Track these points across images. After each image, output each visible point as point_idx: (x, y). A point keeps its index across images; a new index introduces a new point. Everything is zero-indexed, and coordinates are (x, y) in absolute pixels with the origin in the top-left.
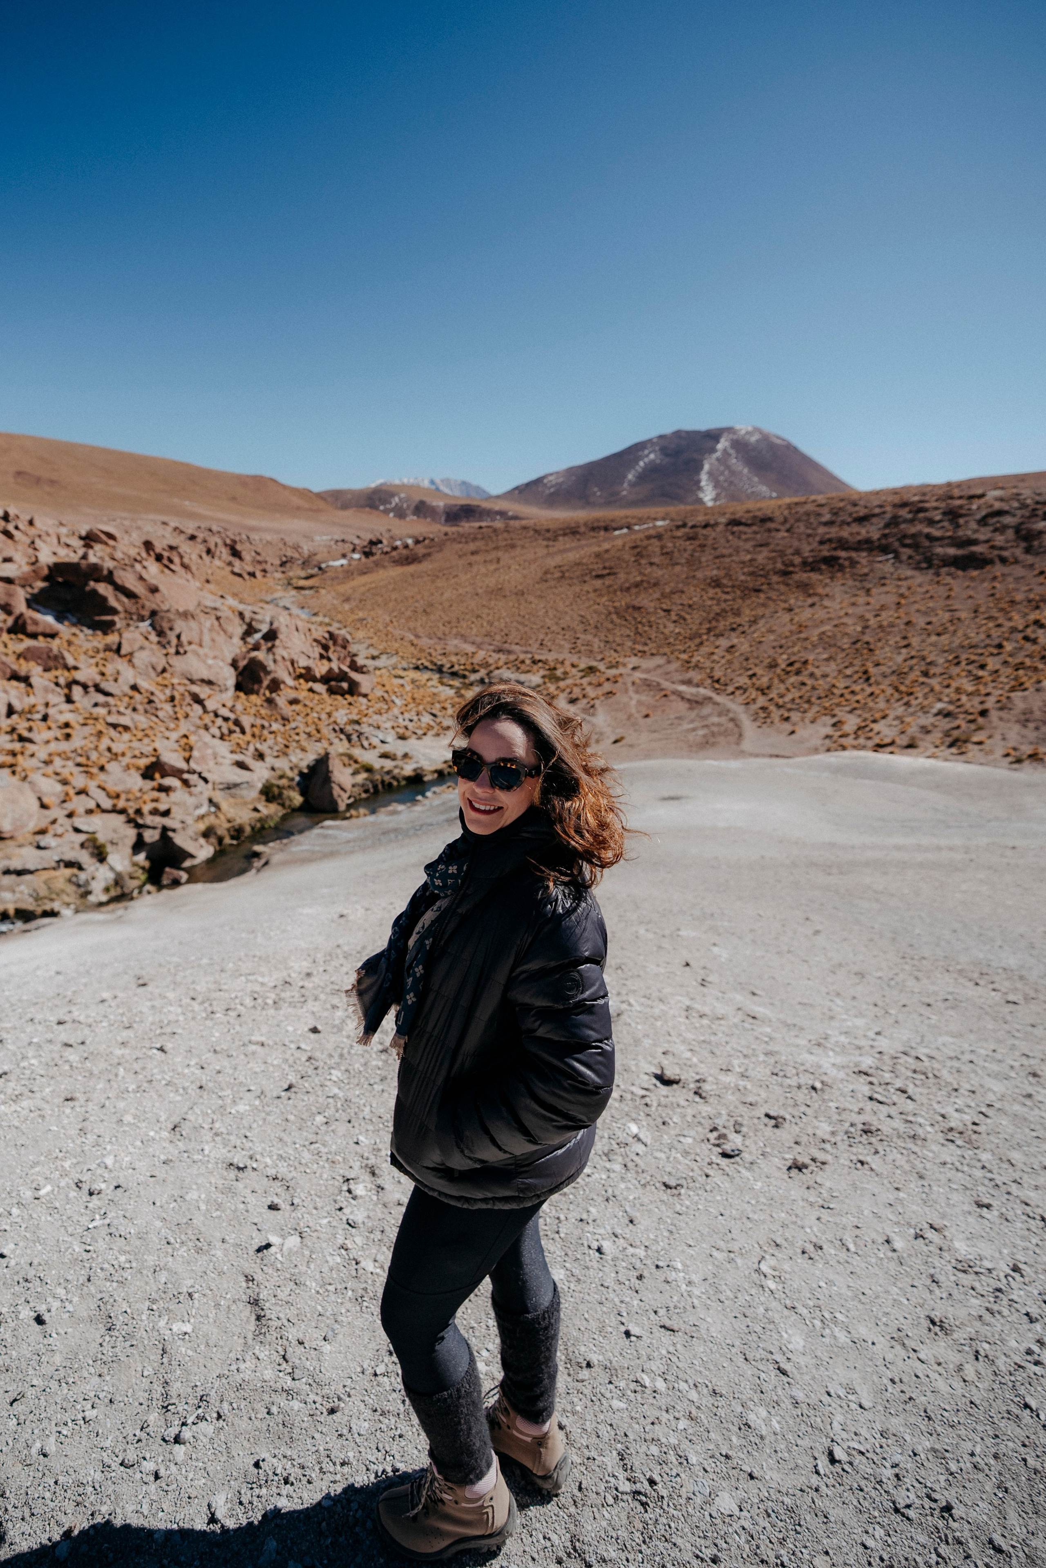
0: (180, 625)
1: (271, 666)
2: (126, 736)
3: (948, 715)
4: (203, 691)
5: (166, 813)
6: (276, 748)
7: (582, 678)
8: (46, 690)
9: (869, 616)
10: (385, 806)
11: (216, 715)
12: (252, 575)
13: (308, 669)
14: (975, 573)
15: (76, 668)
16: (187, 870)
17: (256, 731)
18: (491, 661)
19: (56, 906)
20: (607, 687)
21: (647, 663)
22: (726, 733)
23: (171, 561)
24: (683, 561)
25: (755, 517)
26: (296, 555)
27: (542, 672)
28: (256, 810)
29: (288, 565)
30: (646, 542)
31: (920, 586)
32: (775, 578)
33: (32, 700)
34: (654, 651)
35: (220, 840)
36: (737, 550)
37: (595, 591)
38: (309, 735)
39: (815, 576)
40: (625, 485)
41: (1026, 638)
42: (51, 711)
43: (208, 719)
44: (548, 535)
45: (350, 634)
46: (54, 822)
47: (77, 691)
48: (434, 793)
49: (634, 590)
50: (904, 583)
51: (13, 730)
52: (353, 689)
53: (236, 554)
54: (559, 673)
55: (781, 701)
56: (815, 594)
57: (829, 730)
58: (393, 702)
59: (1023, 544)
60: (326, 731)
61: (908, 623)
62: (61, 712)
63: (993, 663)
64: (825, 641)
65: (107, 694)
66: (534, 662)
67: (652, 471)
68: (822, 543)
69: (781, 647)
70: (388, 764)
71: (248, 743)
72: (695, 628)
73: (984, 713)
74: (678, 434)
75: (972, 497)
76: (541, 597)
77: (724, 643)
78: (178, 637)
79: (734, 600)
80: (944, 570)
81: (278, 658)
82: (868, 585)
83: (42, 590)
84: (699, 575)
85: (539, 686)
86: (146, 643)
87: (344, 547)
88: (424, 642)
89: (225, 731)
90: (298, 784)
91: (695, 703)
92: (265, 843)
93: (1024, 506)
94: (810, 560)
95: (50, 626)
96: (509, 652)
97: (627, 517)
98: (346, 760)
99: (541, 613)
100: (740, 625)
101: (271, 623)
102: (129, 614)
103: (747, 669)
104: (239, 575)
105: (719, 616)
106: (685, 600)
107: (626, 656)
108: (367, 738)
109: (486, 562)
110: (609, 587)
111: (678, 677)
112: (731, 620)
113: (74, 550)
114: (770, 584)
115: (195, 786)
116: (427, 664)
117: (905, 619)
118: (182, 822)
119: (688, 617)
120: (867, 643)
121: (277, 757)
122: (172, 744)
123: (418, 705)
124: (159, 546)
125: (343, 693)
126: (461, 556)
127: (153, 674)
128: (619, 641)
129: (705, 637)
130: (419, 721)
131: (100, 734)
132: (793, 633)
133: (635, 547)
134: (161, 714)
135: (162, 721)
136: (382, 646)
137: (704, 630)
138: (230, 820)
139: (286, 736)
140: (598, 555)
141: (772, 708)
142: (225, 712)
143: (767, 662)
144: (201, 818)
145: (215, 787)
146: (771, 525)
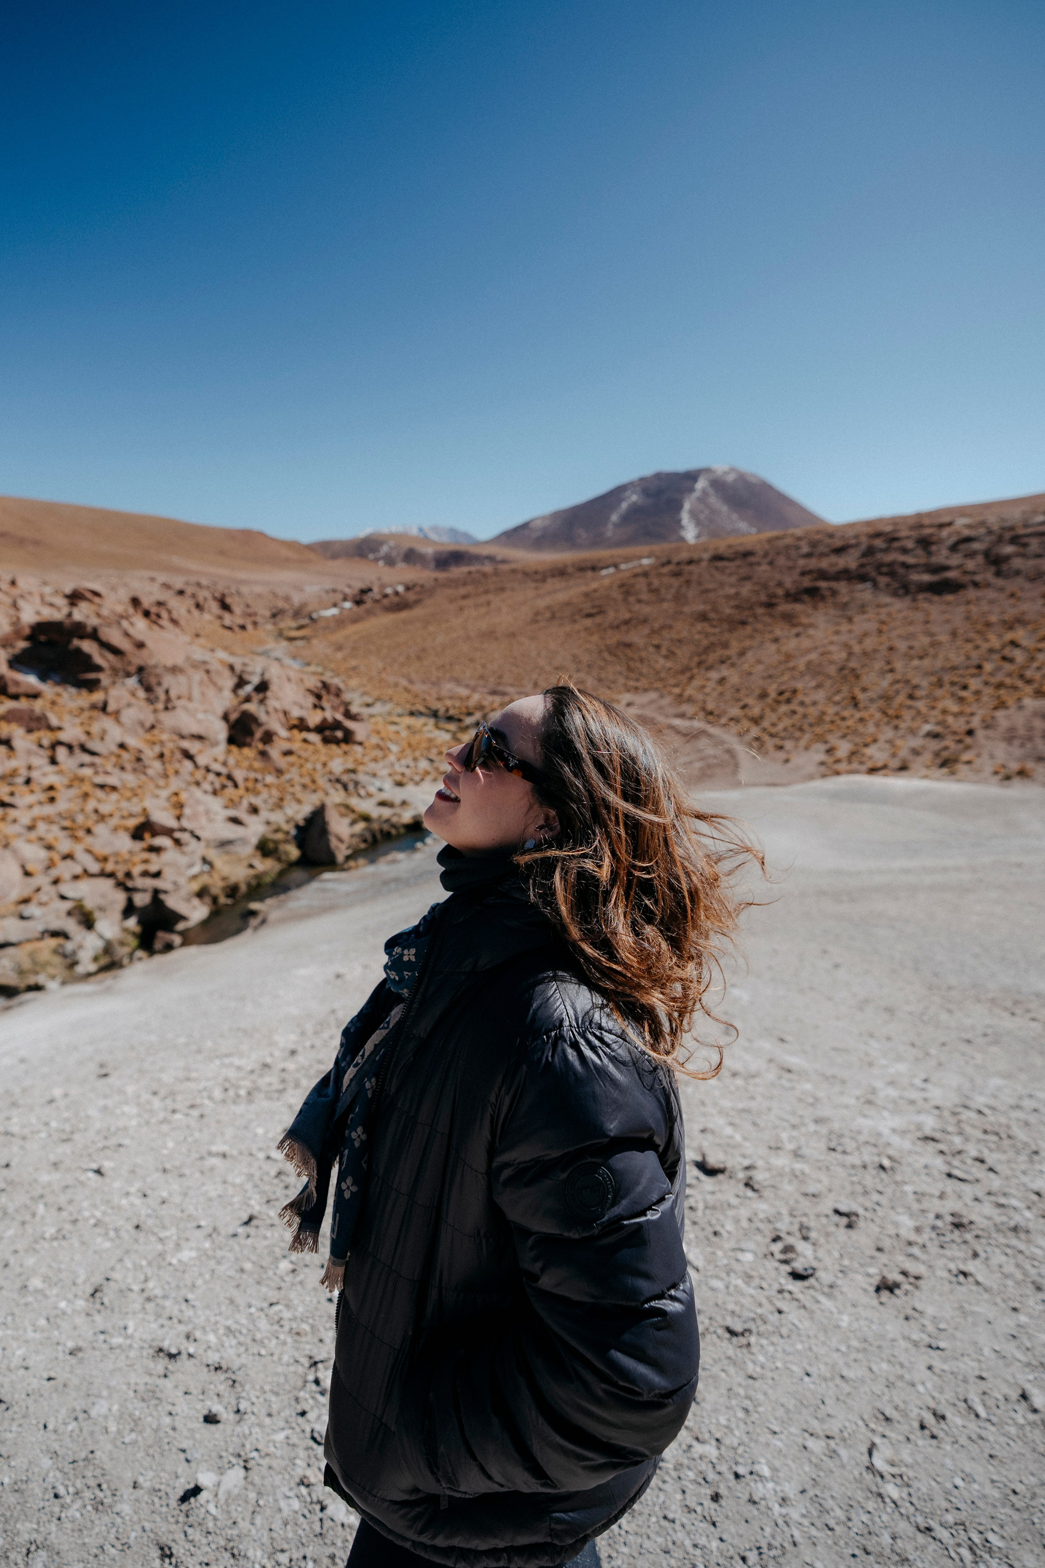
0: (168, 681)
1: (262, 717)
2: (114, 796)
3: (935, 736)
4: (193, 747)
5: (157, 875)
6: (271, 801)
8: (29, 753)
9: (853, 643)
10: (386, 854)
11: (208, 770)
12: (243, 627)
13: (301, 720)
14: (950, 598)
15: (60, 729)
16: (182, 933)
17: (250, 785)
18: (485, 703)
19: (41, 979)
21: (641, 699)
22: (721, 765)
23: (159, 616)
24: (669, 597)
25: (736, 553)
26: (287, 606)
28: (251, 866)
29: (279, 617)
30: (632, 581)
31: (900, 611)
32: (760, 611)
33: (13, 764)
34: (647, 686)
35: (215, 900)
36: (722, 585)
37: (586, 629)
38: (304, 786)
39: (798, 607)
40: (610, 527)
41: (1004, 658)
42: (35, 774)
43: (199, 775)
44: (538, 577)
45: (343, 681)
46: (38, 890)
47: (61, 753)
49: (623, 628)
50: (883, 611)
52: (348, 738)
53: (225, 607)
55: (773, 730)
56: (800, 625)
57: (822, 757)
58: (389, 749)
59: (993, 569)
60: (322, 782)
61: (891, 649)
62: (44, 775)
63: (975, 684)
64: (813, 669)
65: (93, 753)
67: (635, 512)
68: (803, 574)
69: (771, 676)
70: (386, 812)
71: (241, 797)
72: (685, 661)
73: (970, 733)
74: (658, 476)
75: (941, 526)
76: (532, 638)
77: (714, 675)
78: (167, 692)
79: (721, 632)
80: (921, 596)
81: (271, 710)
82: (849, 613)
83: (25, 651)
84: (687, 609)
86: (133, 700)
87: (335, 597)
89: (218, 786)
90: (295, 837)
91: (690, 736)
92: (261, 899)
93: (990, 532)
94: (793, 591)
95: (31, 687)
97: (612, 556)
98: (343, 810)
99: (534, 654)
100: (729, 658)
101: (263, 674)
102: (115, 671)
103: (739, 700)
104: (229, 628)
105: (708, 649)
106: (674, 635)
107: (620, 693)
108: (364, 787)
109: (476, 606)
110: (599, 625)
111: (672, 711)
112: (720, 652)
113: (59, 609)
114: (755, 616)
115: (187, 844)
116: (422, 709)
117: (887, 644)
118: (175, 883)
119: (678, 652)
120: (853, 670)
121: (272, 810)
122: (162, 803)
123: (414, 750)
124: (147, 602)
125: (337, 742)
126: (452, 600)
127: (141, 731)
128: (611, 677)
129: (695, 671)
130: (416, 767)
131: (86, 795)
132: (780, 663)
133: (622, 585)
134: (150, 772)
135: (151, 779)
136: (376, 693)
137: (693, 664)
138: (224, 879)
139: (280, 789)
140: (587, 595)
141: (766, 738)
142: (217, 767)
143: (757, 692)
144: (195, 877)
145: (208, 845)
146: (752, 559)
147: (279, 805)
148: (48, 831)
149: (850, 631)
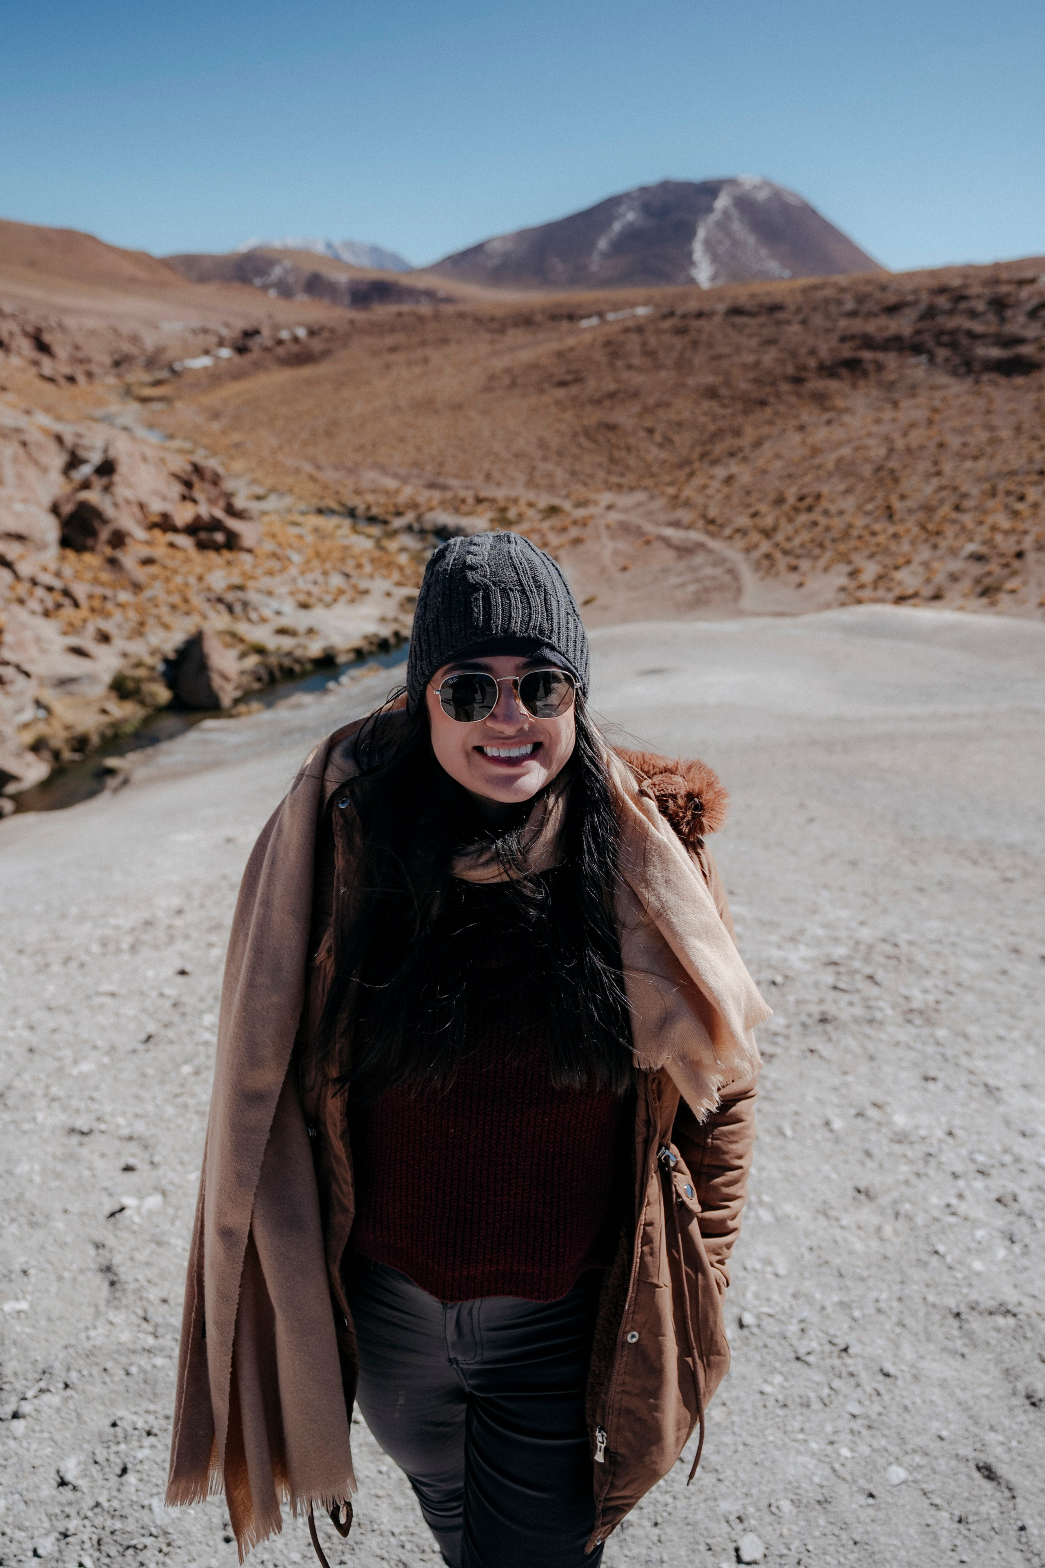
1: (109, 511)
3: (979, 558)
4: (10, 551)
6: (128, 626)
7: (542, 520)
9: (896, 436)
11: (34, 582)
12: (71, 380)
13: (165, 516)
14: (1019, 381)
16: (14, 798)
17: (97, 603)
18: (421, 500)
20: (574, 532)
21: (626, 500)
22: (721, 588)
24: (669, 362)
25: (759, 306)
26: (135, 351)
27: (490, 515)
28: (104, 712)
29: (125, 366)
30: (622, 337)
31: (958, 396)
32: (785, 387)
34: (634, 483)
35: (56, 755)
36: (738, 349)
37: (558, 403)
39: (833, 385)
40: (596, 257)
43: (22, 589)
44: (495, 325)
45: (223, 464)
48: (352, 679)
49: (607, 403)
50: (938, 395)
52: (232, 542)
53: (42, 348)
54: (512, 514)
55: (788, 546)
56: (833, 408)
57: (843, 581)
58: (289, 559)
60: (197, 601)
61: (941, 445)
63: (1033, 494)
64: (844, 469)
66: (479, 501)
67: (631, 237)
68: (843, 339)
69: (790, 476)
70: (287, 643)
71: (84, 620)
72: (685, 452)
73: (1020, 555)
74: (664, 186)
75: (1021, 282)
76: (485, 412)
77: (721, 472)
79: (733, 415)
80: (985, 377)
81: (120, 500)
82: (896, 396)
84: (691, 382)
87: (207, 340)
88: (329, 475)
89: (50, 604)
90: (164, 675)
91: (684, 551)
94: (828, 363)
96: (445, 488)
97: (596, 302)
98: (228, 639)
99: (486, 434)
100: (740, 449)
101: (106, 450)
103: (749, 506)
104: (49, 380)
105: (715, 437)
106: (671, 415)
107: (598, 491)
108: (256, 609)
109: (409, 363)
110: (575, 398)
111: (663, 517)
112: (730, 442)
114: (778, 395)
115: (12, 682)
116: (334, 505)
117: (937, 439)
119: (677, 439)
120: (892, 471)
121: (130, 638)
123: (323, 561)
125: (217, 548)
126: (375, 353)
128: (588, 470)
129: (697, 465)
130: (326, 583)
132: (804, 458)
133: (607, 344)
136: (269, 482)
137: (695, 456)
138: (67, 728)
139: (141, 609)
140: (560, 355)
141: (778, 555)
142: (47, 579)
143: (772, 496)
144: (26, 726)
145: (42, 683)
146: (780, 316)
147: (139, 630)
149: (894, 420)
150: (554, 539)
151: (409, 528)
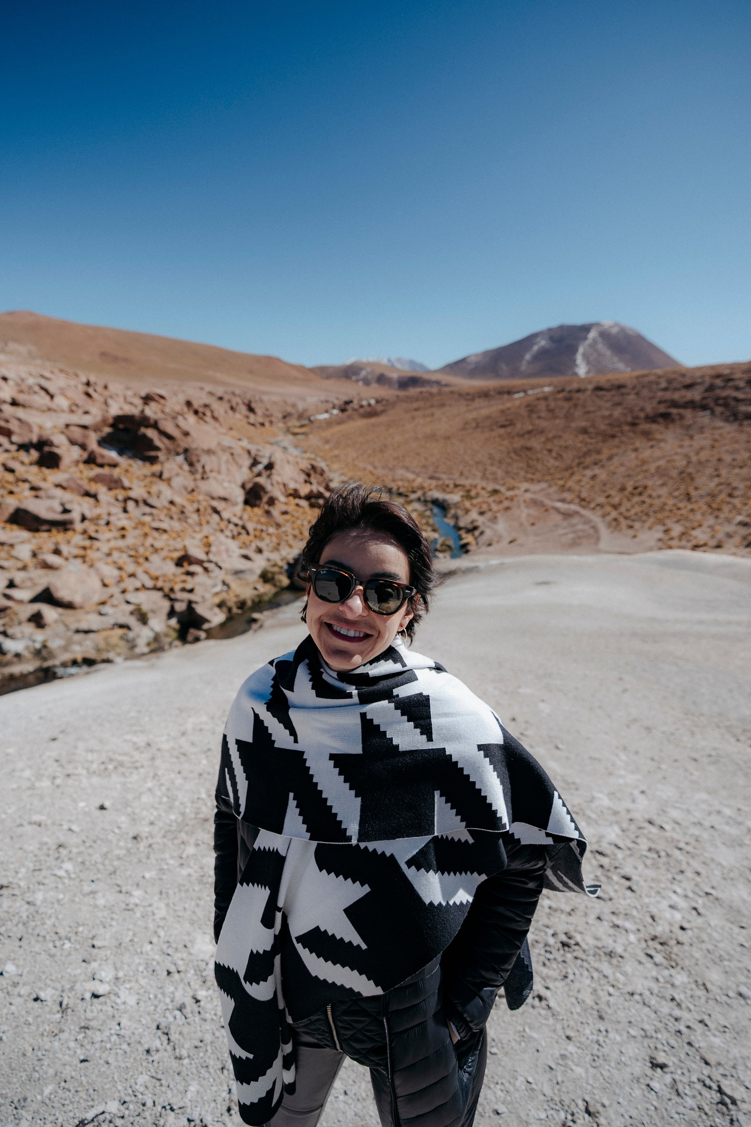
0: (205, 459)
1: (269, 487)
2: (165, 536)
3: (746, 525)
4: (220, 505)
5: (191, 591)
6: (271, 545)
7: (489, 497)
8: (109, 504)
9: (692, 454)
11: (229, 522)
12: (262, 425)
13: (296, 490)
15: (130, 489)
17: (258, 533)
18: (425, 485)
19: (111, 655)
20: (506, 503)
21: (535, 487)
22: (587, 537)
23: (204, 414)
24: (561, 415)
25: (612, 385)
26: (293, 411)
27: (461, 493)
28: (255, 589)
29: (288, 418)
30: (536, 403)
31: (729, 433)
32: (626, 428)
33: (99, 510)
34: (540, 478)
35: (230, 610)
36: (600, 408)
37: (500, 436)
38: (295, 536)
39: (654, 427)
40: (524, 363)
42: (112, 519)
43: (223, 525)
44: (469, 397)
45: (327, 466)
46: (112, 596)
47: (131, 505)
49: (527, 436)
50: (717, 432)
51: (85, 532)
53: (251, 410)
54: (473, 493)
55: (627, 514)
56: (654, 439)
57: (661, 535)
61: (720, 460)
62: (119, 519)
64: (661, 472)
65: (152, 507)
66: (456, 486)
67: (543, 353)
68: (660, 402)
69: (629, 476)
71: (251, 542)
72: (569, 462)
74: (561, 328)
76: (462, 441)
77: (589, 473)
78: (203, 467)
79: (597, 443)
80: (746, 423)
81: (274, 482)
82: (692, 432)
83: (110, 434)
84: (573, 425)
85: (458, 503)
86: (180, 471)
87: (325, 405)
88: (380, 471)
89: (235, 533)
90: (287, 571)
91: (567, 515)
94: (651, 415)
95: (112, 459)
96: (438, 479)
97: (523, 385)
99: (462, 452)
100: (601, 461)
101: (270, 458)
102: (169, 451)
103: (605, 492)
104: (253, 425)
105: (586, 454)
106: (562, 443)
107: (520, 482)
109: (424, 416)
110: (509, 434)
111: (556, 497)
112: (594, 457)
113: (136, 406)
114: (622, 432)
115: (212, 571)
117: (717, 456)
118: (203, 597)
119: (565, 455)
120: (690, 474)
121: (272, 551)
122: (196, 542)
124: (196, 405)
126: (407, 411)
127: (185, 493)
128: (515, 471)
129: (576, 469)
131: (146, 535)
132: (637, 466)
133: (528, 406)
134: (190, 521)
135: (190, 526)
136: (350, 474)
137: (574, 464)
138: (237, 596)
139: (278, 537)
140: (502, 412)
141: (621, 519)
142: (235, 520)
143: (619, 486)
144: (217, 594)
145: (227, 572)
146: (623, 390)
147: (277, 548)
148: (120, 557)
149: (690, 446)
150: (495, 507)
151: (419, 499)
